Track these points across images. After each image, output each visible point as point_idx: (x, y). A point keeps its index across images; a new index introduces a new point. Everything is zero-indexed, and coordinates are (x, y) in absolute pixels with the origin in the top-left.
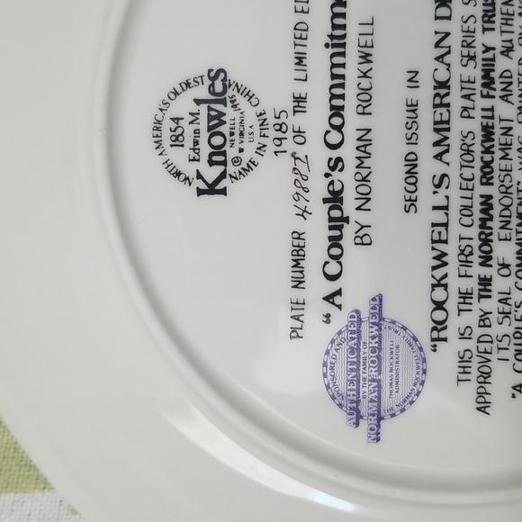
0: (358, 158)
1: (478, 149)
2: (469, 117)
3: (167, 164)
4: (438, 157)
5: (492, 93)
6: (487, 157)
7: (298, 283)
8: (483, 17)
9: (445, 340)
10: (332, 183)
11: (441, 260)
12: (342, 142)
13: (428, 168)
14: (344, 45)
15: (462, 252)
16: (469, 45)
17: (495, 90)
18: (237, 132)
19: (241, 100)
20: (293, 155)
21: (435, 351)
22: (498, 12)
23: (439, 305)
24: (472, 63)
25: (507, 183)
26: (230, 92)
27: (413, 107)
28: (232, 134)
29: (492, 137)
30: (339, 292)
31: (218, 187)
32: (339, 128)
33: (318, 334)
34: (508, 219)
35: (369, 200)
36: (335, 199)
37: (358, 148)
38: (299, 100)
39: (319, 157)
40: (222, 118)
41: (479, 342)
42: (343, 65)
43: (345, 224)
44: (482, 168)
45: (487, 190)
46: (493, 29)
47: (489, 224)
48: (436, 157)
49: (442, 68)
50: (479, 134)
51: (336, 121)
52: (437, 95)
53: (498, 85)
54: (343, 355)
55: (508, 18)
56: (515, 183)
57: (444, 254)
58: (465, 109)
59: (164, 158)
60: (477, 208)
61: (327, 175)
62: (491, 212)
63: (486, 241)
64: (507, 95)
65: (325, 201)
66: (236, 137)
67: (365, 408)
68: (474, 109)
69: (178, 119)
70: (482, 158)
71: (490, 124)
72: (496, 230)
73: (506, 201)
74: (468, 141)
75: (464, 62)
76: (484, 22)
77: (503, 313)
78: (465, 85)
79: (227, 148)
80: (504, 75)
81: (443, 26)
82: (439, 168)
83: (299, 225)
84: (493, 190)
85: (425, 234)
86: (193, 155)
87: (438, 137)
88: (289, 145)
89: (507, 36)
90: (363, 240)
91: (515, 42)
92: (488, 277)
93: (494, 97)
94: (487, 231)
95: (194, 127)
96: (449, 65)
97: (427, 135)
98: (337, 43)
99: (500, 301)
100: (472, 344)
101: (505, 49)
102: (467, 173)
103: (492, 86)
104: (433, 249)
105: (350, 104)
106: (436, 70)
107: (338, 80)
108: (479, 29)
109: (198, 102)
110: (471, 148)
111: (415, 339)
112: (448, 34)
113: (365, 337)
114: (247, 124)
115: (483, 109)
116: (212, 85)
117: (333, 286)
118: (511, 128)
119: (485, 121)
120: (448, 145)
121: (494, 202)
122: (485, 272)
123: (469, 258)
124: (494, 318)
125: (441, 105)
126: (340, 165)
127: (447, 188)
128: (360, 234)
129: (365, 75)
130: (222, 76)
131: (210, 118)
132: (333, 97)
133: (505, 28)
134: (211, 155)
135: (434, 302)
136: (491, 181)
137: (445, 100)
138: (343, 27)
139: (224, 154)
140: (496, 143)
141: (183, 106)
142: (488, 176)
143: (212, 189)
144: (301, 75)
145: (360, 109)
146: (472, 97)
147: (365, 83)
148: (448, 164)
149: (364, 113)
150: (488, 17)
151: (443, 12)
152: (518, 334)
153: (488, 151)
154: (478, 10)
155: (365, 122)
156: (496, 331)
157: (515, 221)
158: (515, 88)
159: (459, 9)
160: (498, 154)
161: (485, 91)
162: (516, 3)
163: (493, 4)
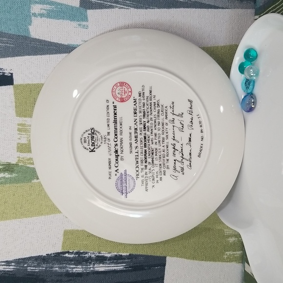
0: (120, 144)
1: (143, 141)
2: (141, 135)
3: (83, 147)
4: (136, 143)
7: (110, 168)
9: (139, 178)
10: (116, 149)
11: (137, 162)
12: (117, 141)
13: (134, 145)
14: (117, 122)
16: (141, 121)
19: (97, 133)
20: (108, 144)
21: (137, 180)
22: (146, 115)
24: (141, 125)
25: (149, 147)
26: (95, 132)
27: (130, 133)
28: (96, 140)
29: (146, 138)
30: (118, 170)
32: (116, 138)
33: (114, 178)
35: (123, 151)
36: (116, 151)
37: (120, 142)
38: (108, 133)
39: (113, 144)
40: (94, 137)
42: (117, 126)
43: (119, 156)
44: (144, 144)
45: (145, 149)
46: (145, 118)
47: (146, 155)
50: (143, 138)
51: (116, 137)
52: (135, 131)
53: (147, 129)
54: (119, 182)
55: (148, 116)
56: (151, 147)
58: (140, 133)
59: (83, 145)
60: (144, 152)
61: (115, 147)
62: (146, 153)
63: (146, 159)
65: (114, 152)
67: (124, 191)
68: (142, 133)
69: (85, 138)
73: (149, 151)
74: (141, 139)
77: (150, 172)
78: (140, 129)
80: (148, 126)
81: (136, 118)
82: (136, 145)
83: (110, 157)
84: (147, 149)
85: (134, 157)
86: (88, 144)
88: (107, 142)
89: (148, 119)
90: (122, 159)
91: (150, 120)
93: (146, 131)
95: (88, 139)
96: (137, 125)
97: (134, 139)
98: (115, 122)
99: (149, 170)
100: (144, 178)
101: (148, 122)
102: (142, 145)
104: (136, 160)
105: (118, 133)
106: (135, 126)
107: (116, 129)
108: (142, 118)
109: (89, 134)
111: (133, 178)
113: (123, 178)
114: (99, 138)
115: (144, 133)
116: (92, 131)
117: (117, 169)
118: (150, 137)
119: (144, 135)
120: (138, 140)
121: (147, 151)
122: (146, 164)
124: (148, 173)
125: (136, 133)
126: (117, 145)
127: (138, 148)
129: (121, 128)
130: (93, 129)
131: (91, 137)
132: (115, 132)
134: (92, 144)
135: (136, 171)
138: (116, 119)
139: (94, 144)
140: (147, 140)
141: (86, 135)
142: (146, 146)
143: (92, 151)
144: (109, 128)
145: (120, 134)
146: (142, 131)
147: (121, 129)
148: (138, 144)
150: (144, 116)
151: (136, 115)
152: (153, 176)
153: (145, 141)
154: (142, 114)
155: (121, 137)
156: (148, 175)
157: (151, 154)
158: (150, 129)
159: (138, 114)
160: (147, 142)
161: (144, 130)
162: (149, 112)
163: (145, 113)
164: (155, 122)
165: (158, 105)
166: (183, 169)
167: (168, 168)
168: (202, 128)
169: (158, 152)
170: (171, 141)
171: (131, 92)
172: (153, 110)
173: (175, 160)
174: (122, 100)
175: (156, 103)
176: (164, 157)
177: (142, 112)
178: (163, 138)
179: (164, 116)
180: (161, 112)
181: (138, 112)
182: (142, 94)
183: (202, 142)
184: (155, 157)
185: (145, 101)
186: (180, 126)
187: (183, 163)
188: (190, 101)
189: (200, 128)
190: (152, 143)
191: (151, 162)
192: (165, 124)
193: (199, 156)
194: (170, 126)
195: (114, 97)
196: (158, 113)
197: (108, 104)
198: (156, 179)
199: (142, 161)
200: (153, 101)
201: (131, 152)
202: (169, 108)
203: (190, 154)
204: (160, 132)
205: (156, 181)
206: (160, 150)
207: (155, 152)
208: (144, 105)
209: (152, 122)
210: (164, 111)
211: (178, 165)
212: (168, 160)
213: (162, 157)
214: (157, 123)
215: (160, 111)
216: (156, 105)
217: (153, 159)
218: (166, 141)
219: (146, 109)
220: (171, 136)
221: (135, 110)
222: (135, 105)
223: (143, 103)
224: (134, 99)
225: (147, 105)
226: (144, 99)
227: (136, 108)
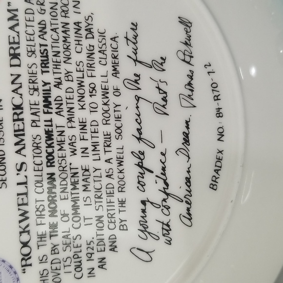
1: (43, 145)
2: (37, 126)
4: (19, 152)
5: (50, 110)
6: (50, 150)
8: (41, 64)
9: (30, 265)
11: (24, 216)
13: (13, 160)
16: (33, 82)
17: (52, 108)
21: (24, 272)
22: (50, 61)
23: (25, 244)
24: (36, 93)
25: (63, 165)
29: (52, 137)
34: (66, 186)
41: (52, 264)
44: (47, 157)
45: (51, 170)
46: (48, 72)
47: (54, 190)
48: (17, 152)
49: (17, 96)
50: (44, 136)
52: (15, 113)
53: (54, 106)
55: (57, 65)
56: (68, 164)
57: (26, 212)
58: (34, 121)
60: (45, 181)
62: (55, 183)
63: (52, 201)
64: (60, 112)
68: (39, 121)
70: (47, 150)
71: (50, 130)
72: (58, 194)
73: (64, 176)
74: (37, 141)
75: (31, 93)
76: (42, 67)
77: (66, 244)
78: (32, 106)
80: (57, 99)
81: (16, 71)
82: (19, 159)
84: (55, 170)
85: (13, 201)
87: (17, 140)
89: (57, 76)
91: (63, 79)
92: (55, 223)
93: (51, 113)
94: (53, 195)
96: (21, 95)
97: (10, 139)
99: (64, 237)
100: (47, 266)
101: (57, 83)
102: (38, 160)
103: (50, 106)
104: (19, 209)
106: (13, 98)
108: (39, 72)
110: (39, 145)
111: (11, 267)
112: (19, 76)
115: (45, 121)
118: (64, 131)
119: (47, 128)
120: (24, 144)
121: (56, 176)
122: (53, 220)
123: (43, 213)
124: (60, 248)
125: (18, 120)
127: (25, 171)
133: (56, 70)
135: (22, 243)
136: (53, 164)
137: (21, 117)
140: (55, 141)
142: (51, 161)
146: (38, 114)
148: (25, 156)
150: (44, 64)
151: (15, 62)
152: (76, 256)
153: (50, 146)
154: (38, 60)
156: (62, 255)
157: (70, 187)
158: (64, 107)
159: (25, 60)
160: (57, 147)
161: (46, 110)
162: (61, 54)
163: (47, 56)
164: (81, 85)
165: (89, 31)
166: (167, 228)
167: (123, 228)
168: (221, 103)
169: (91, 180)
170: (130, 144)
172: (72, 47)
173: (143, 202)
175: (83, 25)
176: (110, 194)
177: (38, 54)
178: (108, 136)
179: (109, 67)
180: (97, 56)
181: (22, 51)
183: (221, 146)
184: (82, 195)
185: (47, 18)
186: (157, 98)
187: (168, 208)
188: (186, 23)
189: (214, 105)
190: (74, 152)
191: (70, 211)
192: (111, 91)
193: (213, 186)
194: (127, 98)
196: (90, 55)
198: (86, 265)
199: (39, 211)
200: (73, 18)
201: (3, 183)
202: (121, 41)
203: (188, 180)
204: (98, 116)
205: (85, 272)
206: (97, 173)
207: (81, 178)
208: (43, 30)
209: (69, 84)
210: (109, 52)
211: (153, 214)
212: (122, 203)
213: (104, 196)
214: (87, 88)
215: (96, 50)
216: (83, 32)
217: (75, 200)
218: (115, 144)
219: (49, 42)
220: (130, 127)
221: (15, 46)
222: (12, 28)
223: (39, 24)
224: (10, 8)
225: (52, 30)
226: (43, 12)
227: (16, 40)
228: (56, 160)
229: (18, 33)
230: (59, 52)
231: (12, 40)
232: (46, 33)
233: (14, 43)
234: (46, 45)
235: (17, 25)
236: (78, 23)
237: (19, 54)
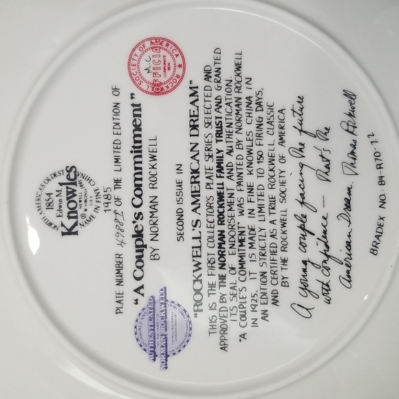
0: (151, 212)
1: (215, 205)
2: (210, 188)
3: (45, 219)
4: (194, 210)
5: (222, 175)
6: (221, 210)
7: (120, 283)
8: (216, 134)
9: (202, 311)
10: (137, 226)
11: (198, 266)
12: (142, 204)
13: (189, 217)
14: (141, 152)
15: (209, 262)
16: (209, 150)
17: (224, 173)
18: (83, 200)
20: (115, 212)
21: (196, 317)
22: (224, 131)
23: (198, 292)
24: (211, 159)
25: (232, 224)
26: (79, 178)
27: (180, 184)
28: (80, 201)
29: (223, 198)
30: (142, 287)
31: (73, 231)
32: (140, 196)
33: (131, 311)
34: (234, 243)
35: (157, 235)
36: (139, 235)
37: (150, 207)
38: (117, 182)
39: (129, 212)
40: (75, 193)
41: (220, 311)
42: (141, 162)
43: (145, 249)
44: (218, 216)
45: (221, 228)
46: (222, 141)
47: (223, 246)
48: (193, 210)
49: (195, 162)
50: (216, 197)
51: (138, 192)
52: (192, 177)
53: (225, 171)
55: (229, 134)
56: (236, 223)
57: (199, 263)
58: (208, 184)
59: (42, 216)
60: (216, 237)
61: (134, 222)
62: (224, 239)
63: (222, 256)
64: (231, 176)
65: (133, 236)
66: (83, 203)
67: (159, 350)
68: (213, 184)
69: (50, 194)
70: (218, 210)
71: (222, 192)
72: (227, 249)
73: (232, 233)
74: (210, 201)
75: (207, 159)
76: (217, 137)
77: (233, 294)
78: (207, 171)
79: (77, 209)
80: (229, 165)
81: (195, 140)
82: (195, 217)
83: (119, 250)
84: (225, 228)
85: (189, 252)
86: (59, 213)
87: (194, 200)
88: (112, 206)
89: (229, 144)
90: (155, 258)
91: (234, 147)
92: (224, 275)
93: (223, 177)
94: (222, 250)
95: (59, 198)
96: (198, 161)
97: (188, 199)
98: (137, 150)
99: (231, 288)
100: (216, 313)
101: (229, 151)
102: (210, 219)
103: (222, 171)
104: (193, 260)
105: (145, 183)
106: (192, 163)
107: (138, 170)
108: (214, 141)
109: (61, 184)
110: (212, 205)
111: (185, 311)
112: (197, 144)
113: (158, 311)
114: (88, 195)
115: (218, 184)
116: (69, 175)
117: (139, 284)
118: (233, 194)
119: (219, 190)
120: (200, 204)
121: (225, 234)
122: (222, 272)
123: (213, 265)
124: (228, 297)
125: (195, 182)
126: (141, 216)
127: (200, 227)
128: (153, 254)
129: (153, 167)
130: (74, 169)
131: (68, 193)
132: (136, 179)
133: (228, 140)
134: (69, 213)
135: (195, 290)
136: (223, 223)
137: (197, 180)
138: (140, 142)
139: (76, 212)
140: (225, 202)
141: (53, 186)
142: (222, 220)
143: (70, 232)
144: (118, 168)
145: (151, 186)
146: (211, 178)
147: (153, 171)
148: (200, 214)
149: (153, 188)
150: (219, 134)
151: (194, 132)
152: (241, 305)
153: (221, 206)
154: (213, 130)
155: (154, 193)
156: (229, 304)
157: (237, 244)
158: (234, 172)
159: (203, 130)
160: (227, 208)
161: (218, 174)
162: (234, 126)
163: (221, 127)
164: (250, 153)
165: (259, 104)
166: (326, 288)
167: (285, 284)
168: (384, 172)
169: (256, 239)
170: (293, 207)
171: (183, 66)
172: (244, 119)
173: (305, 262)
174: (158, 90)
175: (254, 99)
176: (274, 253)
177: (214, 125)
178: (273, 200)
179: (276, 137)
180: (265, 126)
181: (201, 123)
182: (213, 74)
183: (382, 212)
184: (248, 251)
185: (223, 93)
186: (321, 165)
187: (328, 269)
188: (350, 96)
189: (377, 173)
190: (242, 213)
191: (237, 266)
192: (277, 158)
193: (374, 251)
194: (292, 165)
195: (135, 79)
196: (259, 126)
197: (116, 100)
198: (250, 315)
199: (211, 263)
200: (245, 93)
201: (181, 236)
202: (288, 113)
203: (349, 244)
204: (264, 181)
205: (249, 321)
206: (262, 233)
207: (247, 236)
208: (219, 105)
209: (240, 152)
210: (276, 123)
211: (314, 274)
212: (284, 261)
213: (268, 254)
214: (255, 156)
215: (265, 121)
216: (254, 106)
217: (241, 256)
218: (279, 207)
219: (223, 115)
220: (293, 192)
221: (195, 118)
222: (192, 103)
223: (216, 99)
224: (192, 86)
225: (226, 104)
226: (219, 88)
227: (196, 114)
228: (226, 219)
229: (198, 107)
230: (232, 124)
231: (192, 114)
232: (221, 107)
233: (194, 116)
234: (221, 118)
235: (197, 100)
236: (250, 97)
237: (198, 126)
